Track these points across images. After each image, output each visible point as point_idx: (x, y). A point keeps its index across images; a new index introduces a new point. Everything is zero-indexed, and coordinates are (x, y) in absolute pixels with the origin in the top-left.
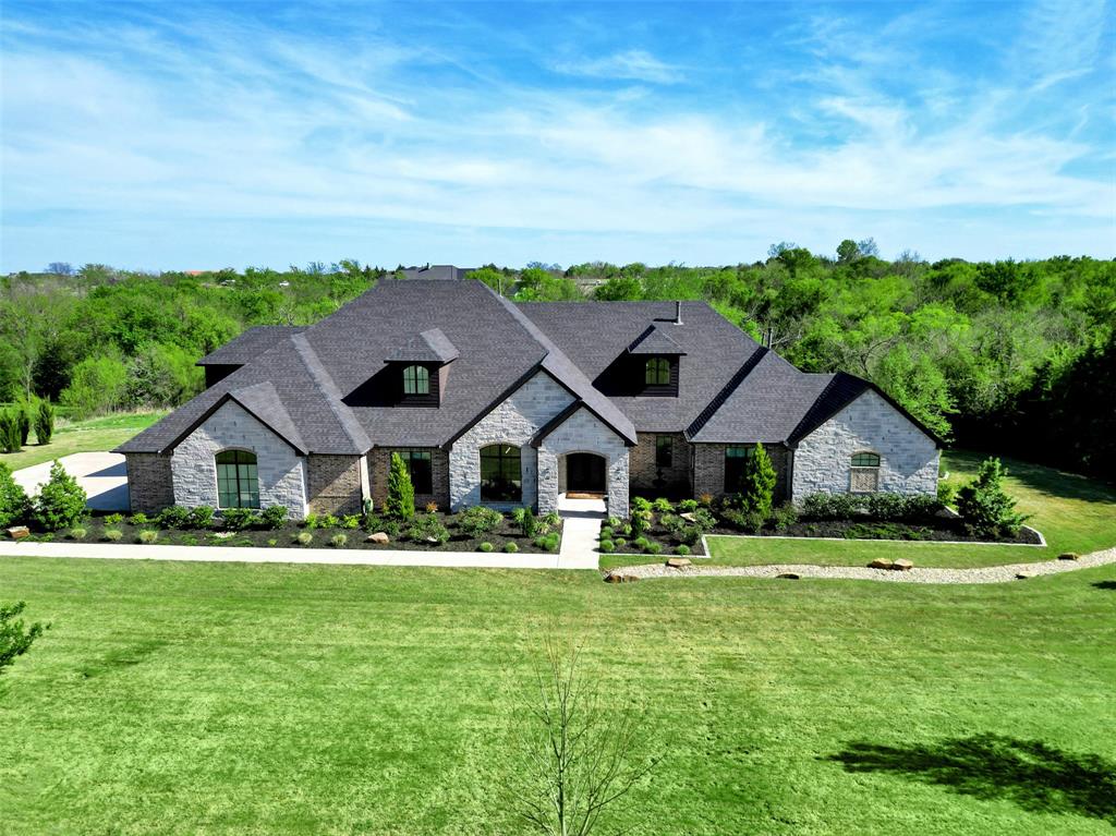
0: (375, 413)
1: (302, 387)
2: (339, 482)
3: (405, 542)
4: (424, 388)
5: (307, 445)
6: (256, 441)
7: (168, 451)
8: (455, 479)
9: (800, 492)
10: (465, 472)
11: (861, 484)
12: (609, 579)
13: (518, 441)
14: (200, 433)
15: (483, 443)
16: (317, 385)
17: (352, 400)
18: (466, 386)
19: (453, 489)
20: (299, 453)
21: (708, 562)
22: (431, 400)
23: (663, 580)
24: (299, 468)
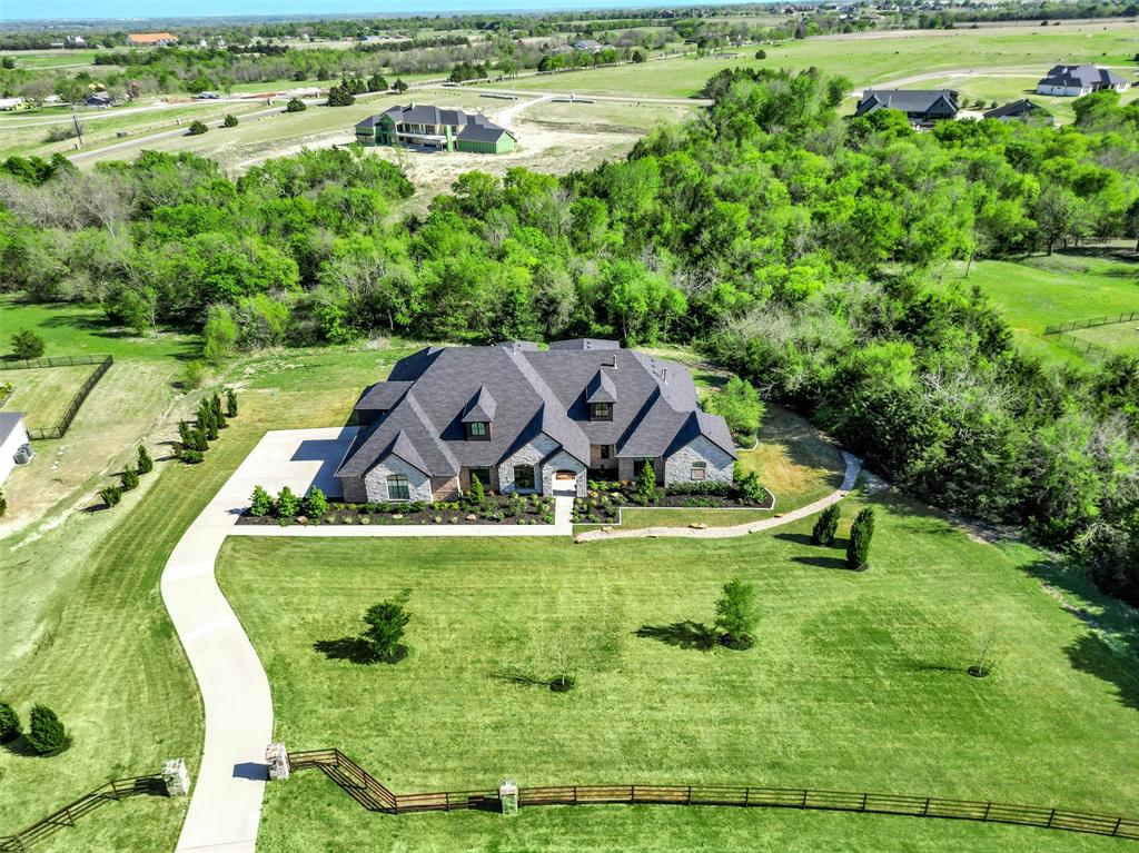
0: (459, 444)
1: (420, 433)
2: (447, 485)
3: (483, 519)
4: (482, 432)
5: (431, 471)
6: (406, 470)
7: (363, 476)
8: (502, 479)
9: (668, 480)
10: (506, 476)
11: (697, 475)
12: (576, 542)
13: (532, 463)
14: (379, 467)
15: (515, 464)
16: (428, 432)
17: (444, 436)
18: (503, 426)
19: (501, 484)
20: (428, 476)
21: (620, 527)
22: (486, 437)
23: (599, 541)
24: (429, 481)
